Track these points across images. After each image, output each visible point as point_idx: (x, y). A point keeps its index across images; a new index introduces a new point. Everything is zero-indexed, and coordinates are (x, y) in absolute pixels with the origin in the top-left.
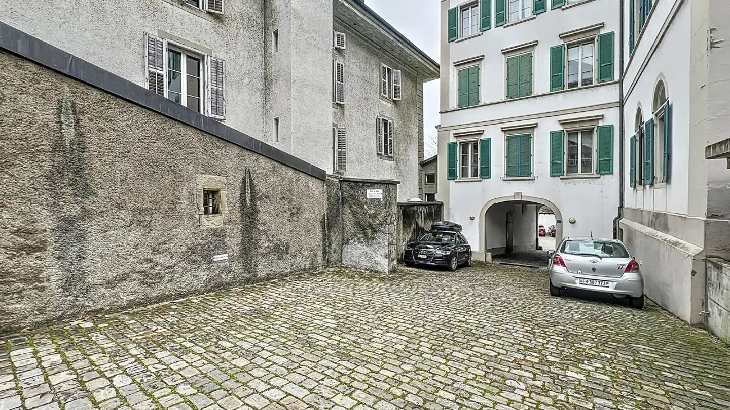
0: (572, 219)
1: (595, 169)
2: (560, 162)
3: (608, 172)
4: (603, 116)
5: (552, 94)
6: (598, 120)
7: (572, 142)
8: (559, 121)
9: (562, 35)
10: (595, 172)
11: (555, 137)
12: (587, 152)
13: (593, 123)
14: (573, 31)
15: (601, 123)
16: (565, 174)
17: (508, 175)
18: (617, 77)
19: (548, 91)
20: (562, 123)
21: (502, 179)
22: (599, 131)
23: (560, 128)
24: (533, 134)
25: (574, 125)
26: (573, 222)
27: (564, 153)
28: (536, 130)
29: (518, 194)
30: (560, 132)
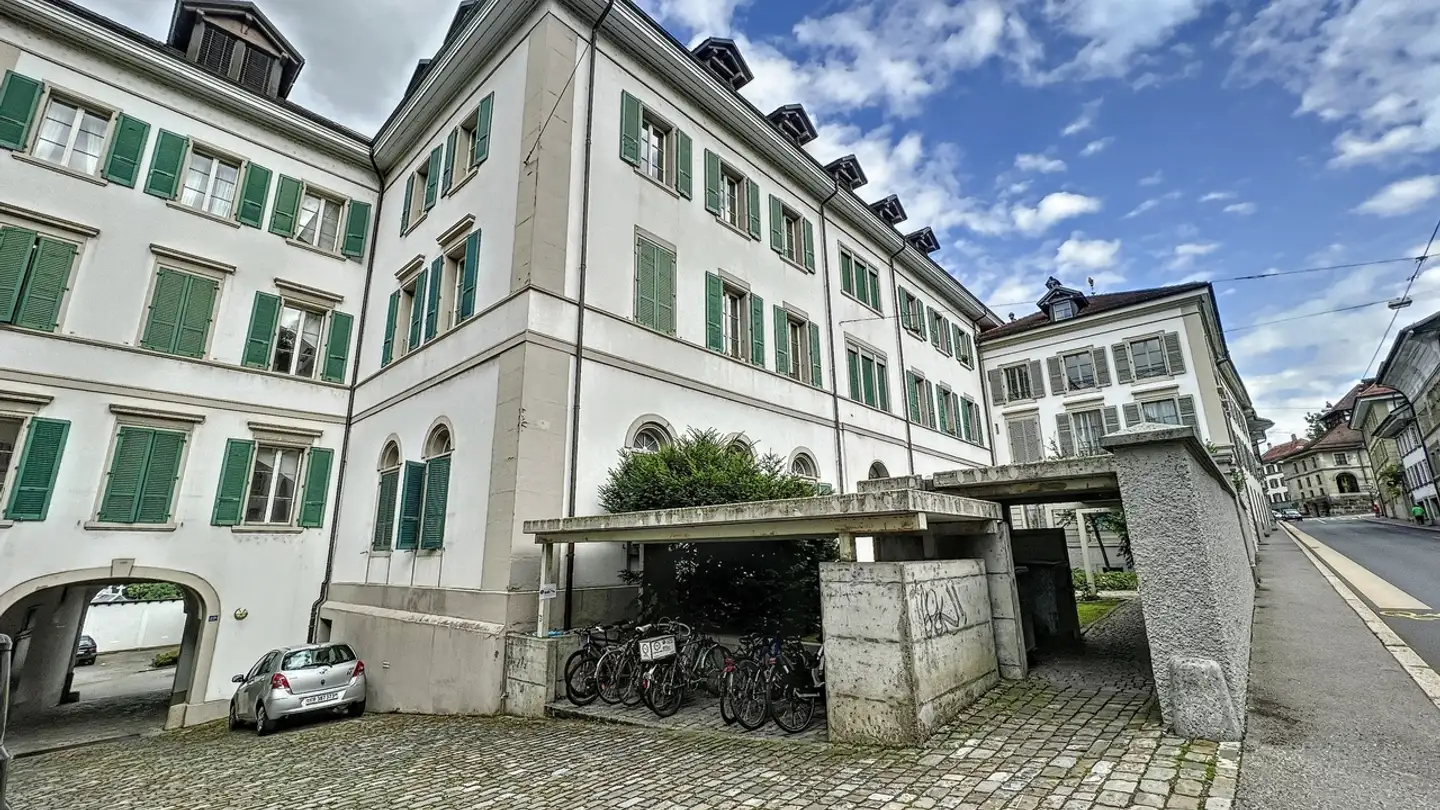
0: (242, 610)
1: (296, 516)
2: (237, 499)
3: (316, 524)
4: (321, 432)
5: (245, 371)
6: (313, 436)
7: (263, 465)
8: (249, 424)
9: (281, 281)
10: (295, 523)
11: (236, 451)
12: (285, 486)
13: (304, 440)
14: (300, 286)
15: (316, 443)
16: (243, 522)
17: (103, 516)
18: (348, 382)
19: (237, 362)
20: (253, 427)
21: (82, 524)
22: (312, 455)
23: (249, 436)
24: (190, 436)
25: (275, 436)
26: (240, 617)
27: (248, 483)
28: (198, 428)
29: (124, 561)
30: (249, 444)
